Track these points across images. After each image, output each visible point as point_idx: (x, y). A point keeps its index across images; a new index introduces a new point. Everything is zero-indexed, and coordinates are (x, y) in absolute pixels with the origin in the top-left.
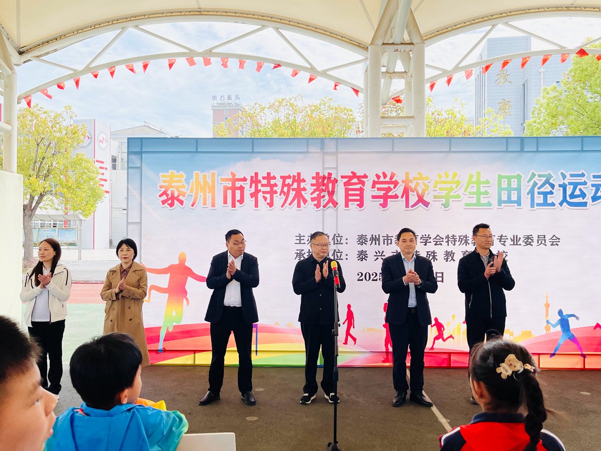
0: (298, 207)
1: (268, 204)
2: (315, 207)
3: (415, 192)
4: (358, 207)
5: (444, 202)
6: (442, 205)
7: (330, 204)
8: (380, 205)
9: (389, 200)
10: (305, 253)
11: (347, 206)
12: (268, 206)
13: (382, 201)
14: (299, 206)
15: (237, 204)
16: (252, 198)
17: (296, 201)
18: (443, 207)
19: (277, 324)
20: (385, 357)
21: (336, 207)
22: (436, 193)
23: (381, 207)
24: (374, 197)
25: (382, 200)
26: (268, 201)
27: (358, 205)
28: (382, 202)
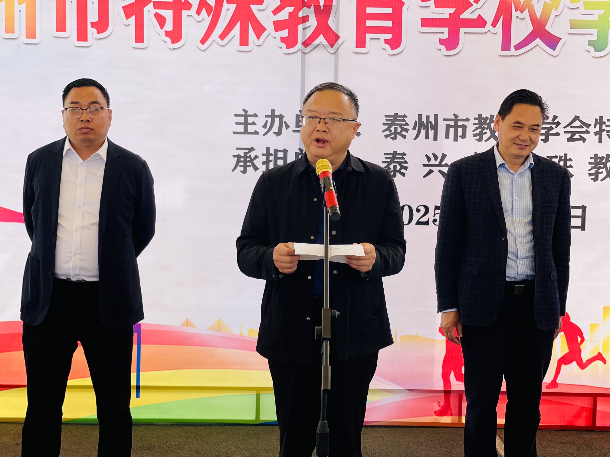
0: (241, 44)
1: (167, 33)
2: (283, 45)
3: (526, 12)
4: (388, 47)
5: (594, 38)
6: (590, 43)
7: (321, 39)
8: (442, 42)
9: (462, 30)
10: (256, 157)
11: (360, 42)
12: (168, 40)
13: (445, 32)
14: (244, 41)
15: (91, 31)
16: (127, 17)
17: (236, 30)
18: (592, 49)
19: (187, 323)
20: (442, 404)
21: (336, 46)
22: (576, 16)
23: (443, 48)
24: (426, 22)
25: (446, 30)
26: (169, 26)
27: (387, 41)
28: (446, 36)
